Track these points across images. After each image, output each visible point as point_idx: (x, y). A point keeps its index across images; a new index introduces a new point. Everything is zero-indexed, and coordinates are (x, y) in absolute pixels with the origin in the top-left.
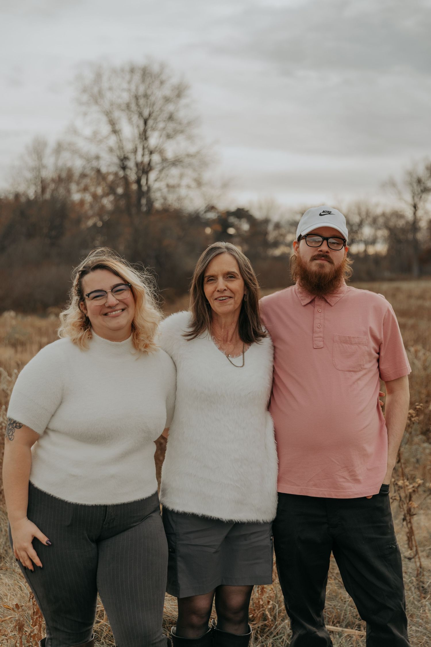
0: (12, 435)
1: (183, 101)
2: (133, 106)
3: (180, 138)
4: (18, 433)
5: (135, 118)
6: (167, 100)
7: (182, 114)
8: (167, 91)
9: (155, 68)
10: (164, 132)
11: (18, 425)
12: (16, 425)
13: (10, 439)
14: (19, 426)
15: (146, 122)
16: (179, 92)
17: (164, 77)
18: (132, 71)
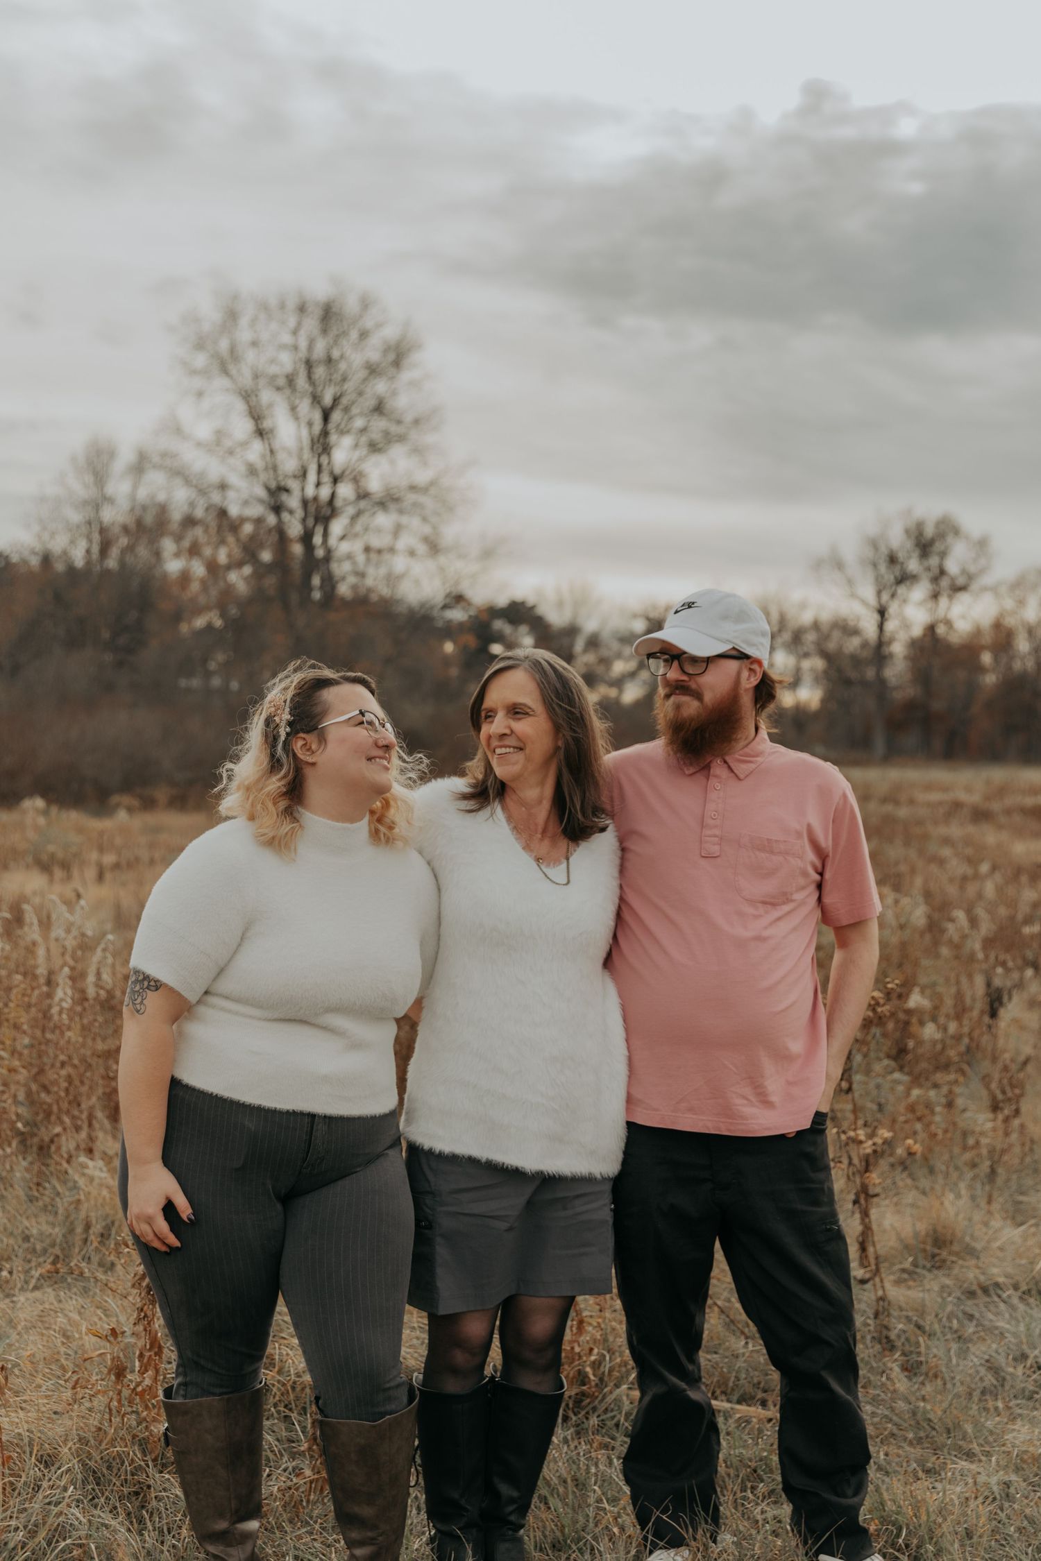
0: (141, 1003)
1: (406, 376)
2: (302, 382)
3: (397, 451)
4: (153, 1000)
5: (304, 406)
6: (373, 370)
7: (402, 402)
8: (372, 352)
9: (351, 305)
10: (364, 439)
11: (152, 983)
12: (150, 984)
13: (138, 1011)
14: (157, 985)
15: (326, 417)
16: (398, 355)
17: (368, 323)
18: (302, 309)
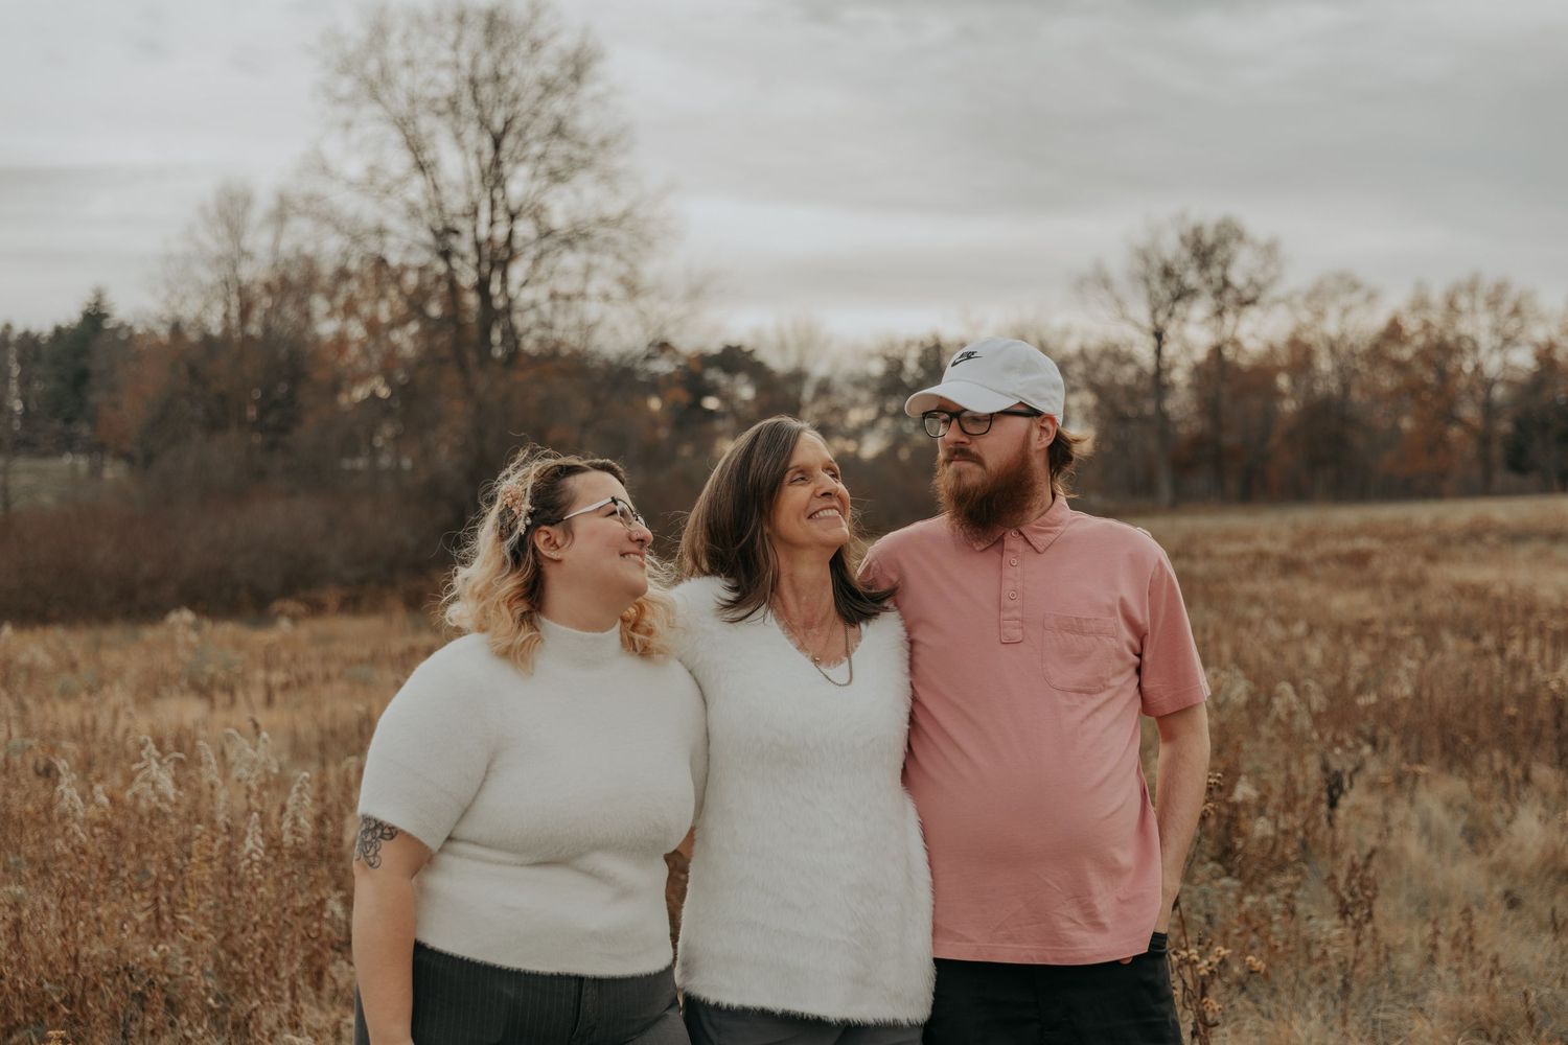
0: (375, 855)
1: (589, 90)
2: (466, 104)
3: (583, 180)
4: (388, 851)
5: (471, 132)
6: (549, 87)
7: (586, 121)
8: (547, 65)
9: (519, 12)
10: (542, 168)
11: (386, 831)
12: (380, 831)
13: (371, 865)
14: (392, 833)
15: (497, 144)
16: (578, 68)
17: (540, 32)
18: (461, 19)
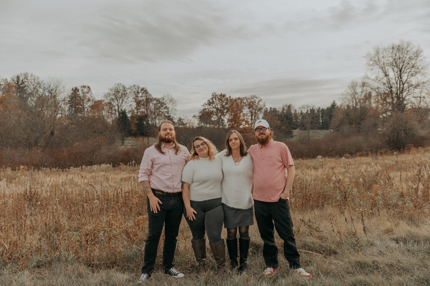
1: (419, 58)
2: (394, 64)
7: (419, 64)
14: (185, 183)
15: (400, 71)
16: (417, 54)
17: (409, 49)
18: (393, 48)
